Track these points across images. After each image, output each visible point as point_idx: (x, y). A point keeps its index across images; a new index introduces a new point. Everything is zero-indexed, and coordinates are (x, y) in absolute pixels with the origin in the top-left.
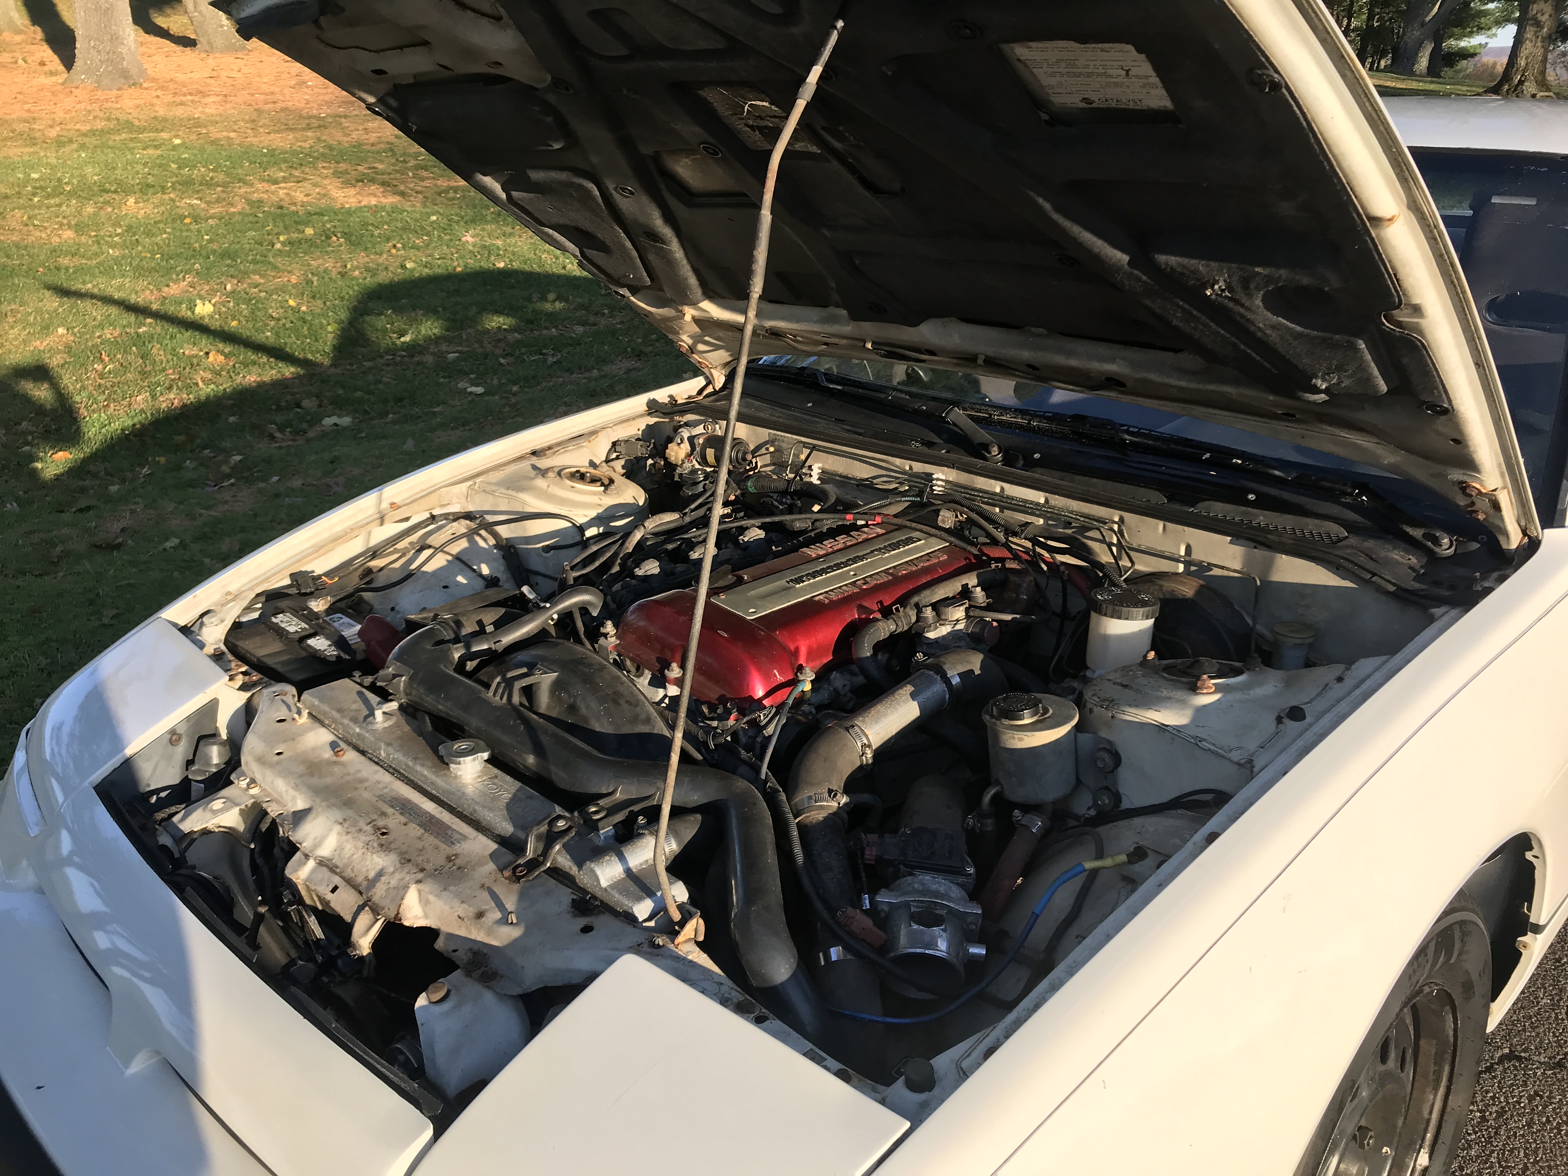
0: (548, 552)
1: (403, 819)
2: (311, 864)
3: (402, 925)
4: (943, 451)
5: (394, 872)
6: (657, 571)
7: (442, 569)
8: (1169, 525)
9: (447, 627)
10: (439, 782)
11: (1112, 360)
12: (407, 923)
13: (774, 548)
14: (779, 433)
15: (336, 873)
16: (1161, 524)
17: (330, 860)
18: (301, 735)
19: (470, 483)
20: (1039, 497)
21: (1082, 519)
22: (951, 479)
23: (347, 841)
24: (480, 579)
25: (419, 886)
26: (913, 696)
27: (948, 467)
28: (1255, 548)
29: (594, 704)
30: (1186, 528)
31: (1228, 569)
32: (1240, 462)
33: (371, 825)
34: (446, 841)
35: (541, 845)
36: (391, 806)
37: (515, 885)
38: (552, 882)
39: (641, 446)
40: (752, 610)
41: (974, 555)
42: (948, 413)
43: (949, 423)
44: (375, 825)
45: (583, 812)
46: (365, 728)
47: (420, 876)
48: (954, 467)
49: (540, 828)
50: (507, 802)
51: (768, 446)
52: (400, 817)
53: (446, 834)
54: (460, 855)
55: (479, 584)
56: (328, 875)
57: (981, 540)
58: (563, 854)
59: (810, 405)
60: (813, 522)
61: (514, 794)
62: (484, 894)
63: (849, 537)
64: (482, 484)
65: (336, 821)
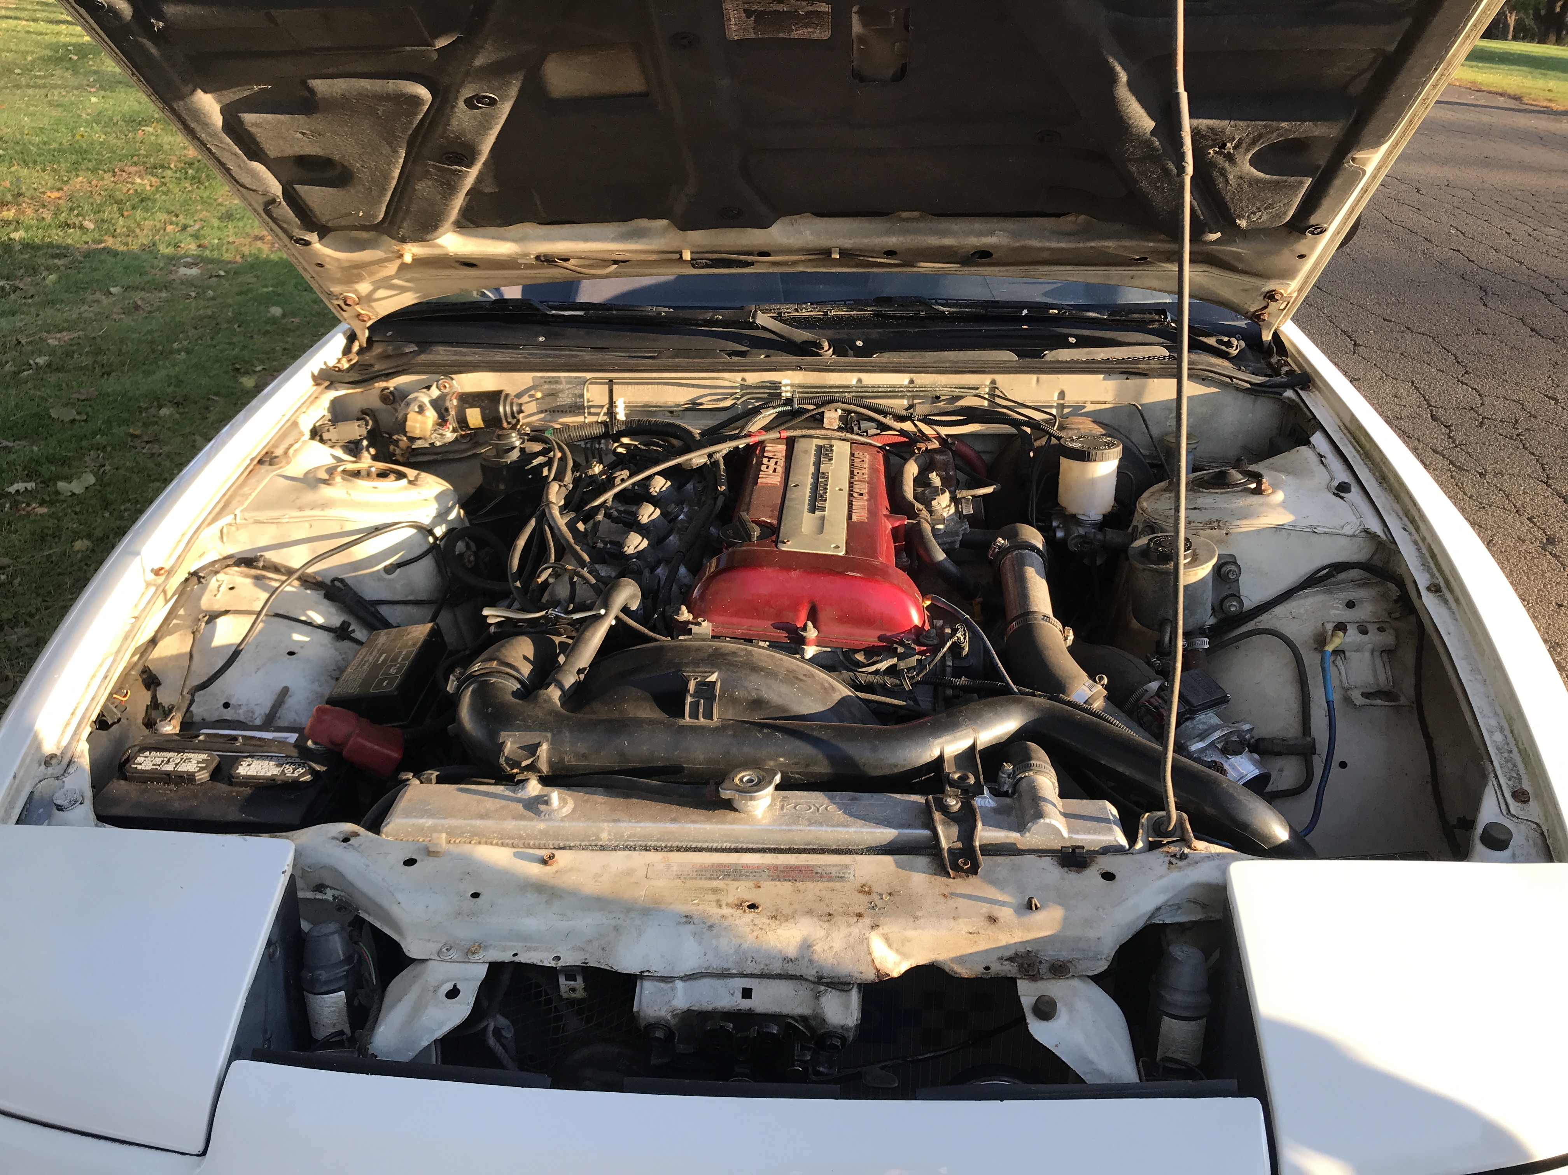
0: (393, 573)
2: (680, 984)
3: (892, 979)
4: (762, 357)
5: (827, 935)
8: (1043, 377)
10: (741, 827)
12: (895, 974)
15: (732, 976)
16: (1034, 377)
17: (707, 968)
19: (229, 517)
20: (902, 379)
23: (717, 936)
25: (881, 930)
27: (792, 370)
28: (1127, 378)
30: (1060, 376)
31: (1100, 403)
32: (1056, 311)
33: (724, 906)
34: (830, 879)
35: (955, 830)
36: (710, 879)
37: (973, 879)
38: (999, 859)
39: (359, 426)
40: (833, 546)
41: (879, 447)
42: (754, 317)
43: (757, 327)
44: (727, 905)
45: (952, 783)
46: (551, 820)
47: (867, 921)
48: (801, 369)
49: (937, 816)
50: (845, 813)
51: (533, 392)
52: (736, 884)
53: (817, 873)
54: (869, 883)
55: (324, 637)
56: (718, 983)
57: (871, 432)
58: (987, 828)
59: (541, 339)
60: (710, 456)
61: (834, 804)
62: (961, 901)
63: (770, 458)
64: (247, 515)
65: (679, 924)
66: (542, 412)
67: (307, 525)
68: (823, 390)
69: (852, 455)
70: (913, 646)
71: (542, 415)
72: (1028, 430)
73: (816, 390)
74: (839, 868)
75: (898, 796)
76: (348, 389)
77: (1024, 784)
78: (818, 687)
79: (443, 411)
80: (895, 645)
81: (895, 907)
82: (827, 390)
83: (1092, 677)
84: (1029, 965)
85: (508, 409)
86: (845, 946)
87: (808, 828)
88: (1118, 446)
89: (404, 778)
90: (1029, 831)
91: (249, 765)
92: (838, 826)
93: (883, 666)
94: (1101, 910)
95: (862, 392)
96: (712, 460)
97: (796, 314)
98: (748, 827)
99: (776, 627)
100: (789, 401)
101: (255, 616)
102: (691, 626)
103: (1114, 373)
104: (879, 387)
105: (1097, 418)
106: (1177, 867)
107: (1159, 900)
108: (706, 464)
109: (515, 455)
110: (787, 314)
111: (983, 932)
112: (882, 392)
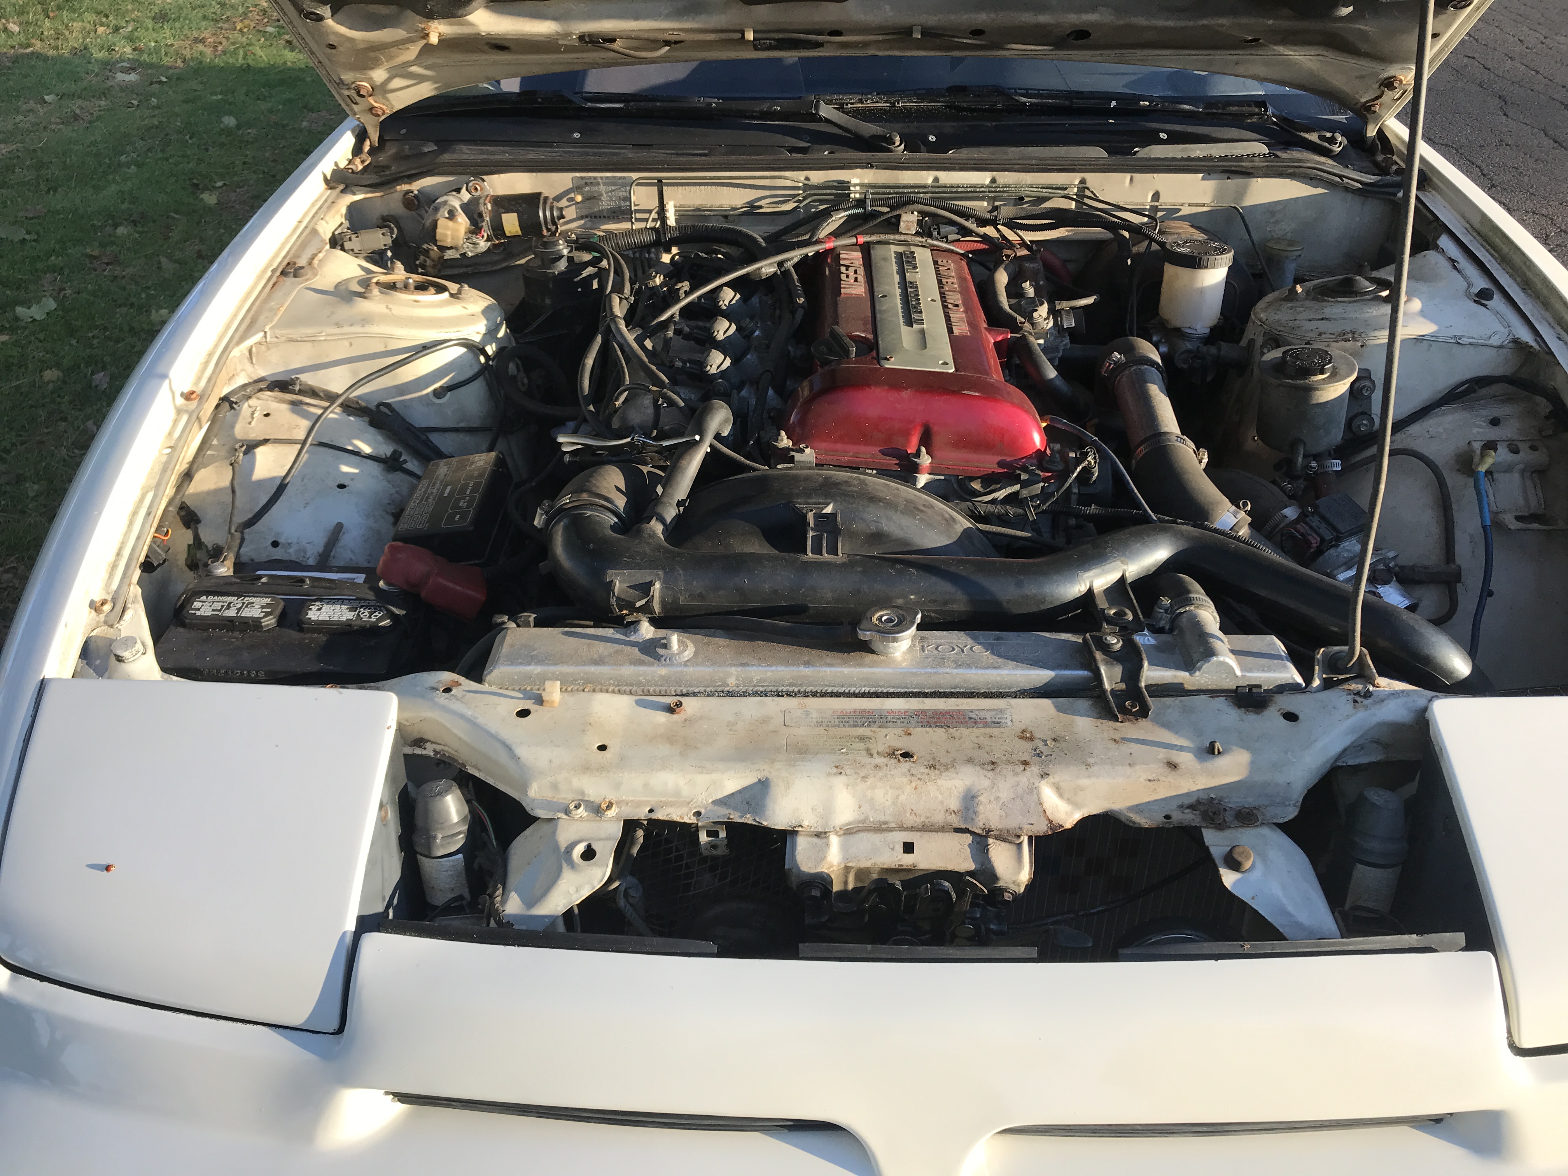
0: (443, 397)
2: (834, 841)
3: (1061, 829)
4: (826, 153)
5: (991, 785)
8: (1137, 176)
9: (598, 508)
10: (880, 670)
12: (1068, 825)
14: (591, 174)
15: (891, 830)
16: (1128, 177)
17: (863, 821)
18: (589, 715)
20: (983, 178)
22: (866, 181)
23: (872, 788)
24: (371, 461)
25: (1051, 779)
28: (1229, 178)
29: (905, 521)
32: (1147, 103)
33: (875, 755)
34: (986, 725)
35: (1118, 670)
36: (855, 726)
37: (1143, 722)
38: (1168, 700)
39: (383, 234)
40: (941, 362)
41: (961, 254)
42: (817, 108)
43: (820, 119)
44: (878, 753)
45: (1110, 621)
46: (672, 664)
47: (1034, 769)
48: (872, 167)
49: (1099, 655)
50: (993, 653)
51: (572, 195)
52: (884, 731)
53: (970, 718)
54: (1030, 729)
55: (374, 468)
56: (876, 838)
57: (951, 237)
58: (1153, 668)
59: (576, 135)
60: (780, 264)
61: (979, 644)
62: (1134, 747)
63: (847, 267)
64: (278, 332)
65: (829, 774)
66: (582, 218)
67: (346, 343)
68: (896, 190)
69: (935, 263)
70: (1037, 472)
71: (582, 222)
72: (1126, 234)
73: (888, 190)
74: (993, 713)
75: (1047, 635)
76: (366, 193)
77: (1184, 620)
78: (940, 518)
79: (476, 216)
80: (1018, 472)
81: (1062, 754)
82: (901, 190)
83: (1235, 502)
84: (1214, 813)
85: (548, 214)
86: (1012, 796)
87: (956, 671)
88: (1229, 251)
89: (499, 621)
90: (1199, 669)
91: (320, 609)
92: (988, 668)
93: (1001, 494)
94: (1289, 753)
95: (938, 193)
96: (783, 269)
97: (860, 105)
98: (890, 671)
99: (884, 453)
100: (861, 203)
101: (299, 446)
102: (792, 453)
103: (1215, 172)
104: (959, 187)
105: (1194, 220)
106: (1364, 706)
107: (1347, 741)
108: (776, 273)
109: (562, 265)
110: (849, 106)
111: (1164, 779)
112: (961, 192)
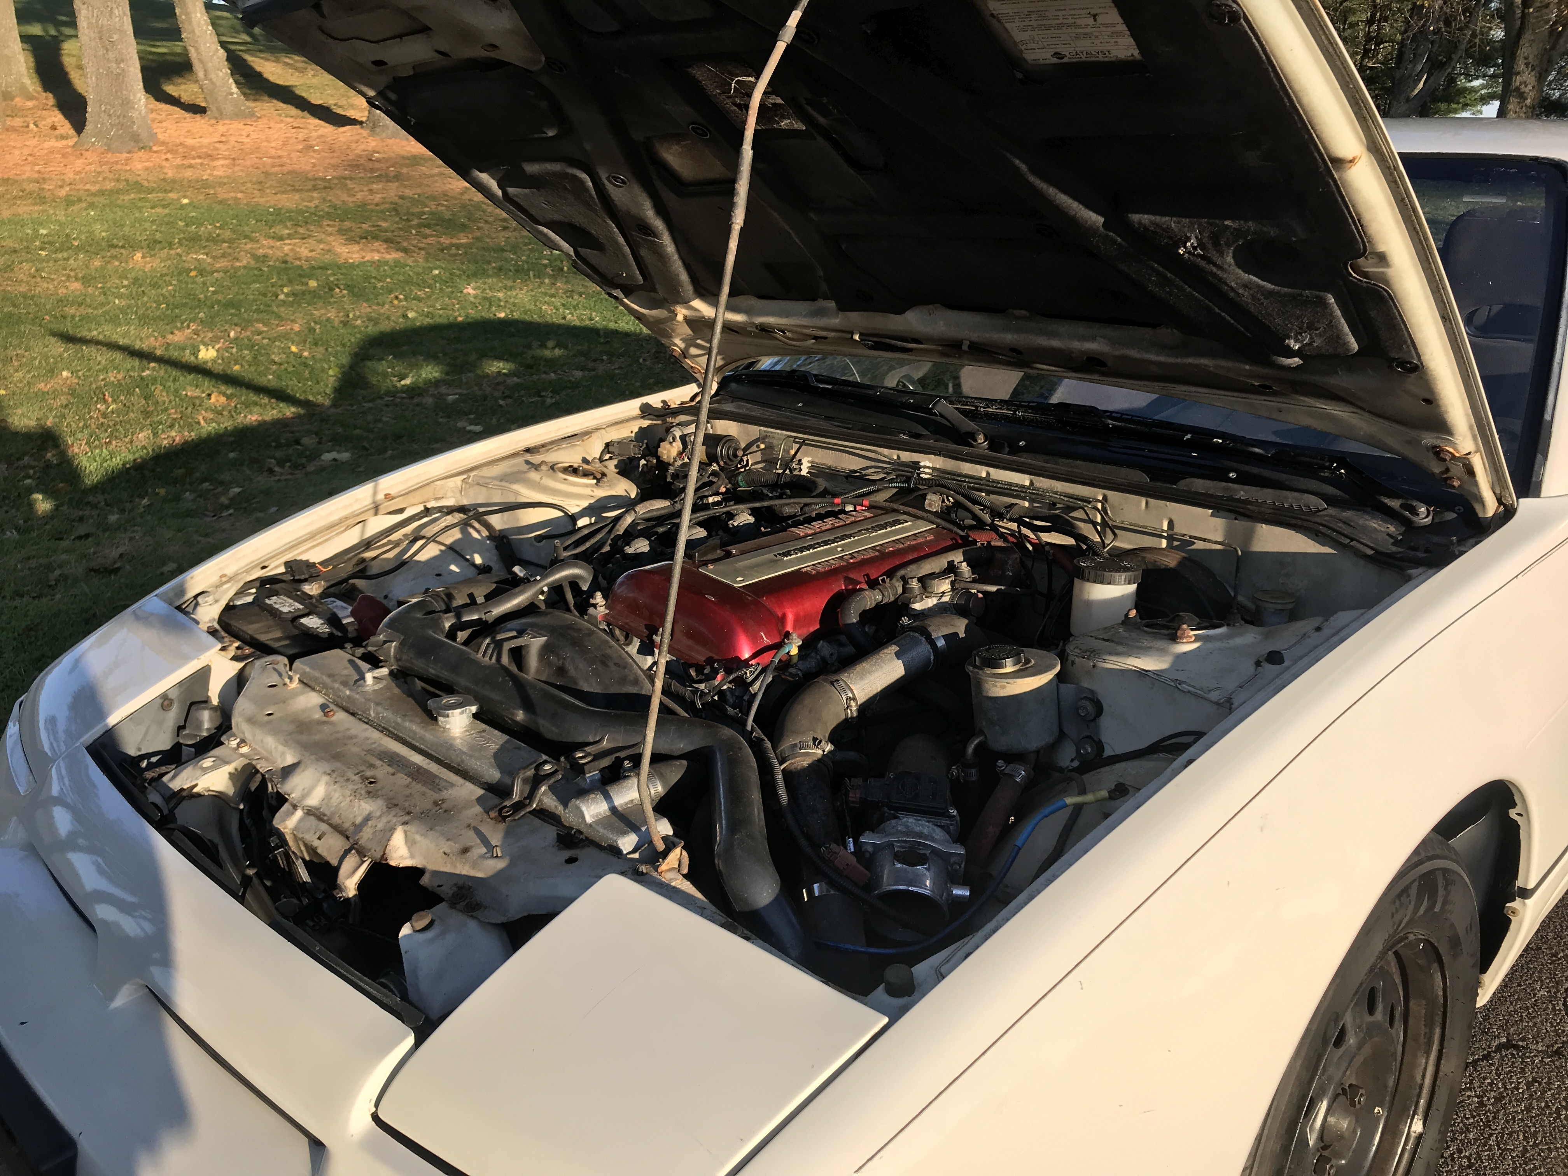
0: (540, 542)
1: (391, 770)
3: (388, 865)
4: (930, 441)
5: (380, 816)
6: (646, 549)
7: (435, 558)
8: (1151, 501)
9: (439, 599)
10: (428, 736)
11: (1093, 339)
12: (393, 863)
13: (762, 529)
14: (769, 430)
15: (323, 821)
16: (1143, 501)
17: (317, 809)
18: (292, 698)
19: (465, 476)
20: (1025, 480)
21: (1066, 499)
22: (937, 466)
23: (335, 791)
24: (473, 568)
25: (406, 827)
26: (898, 655)
27: (935, 454)
28: (1236, 519)
29: (582, 665)
30: (1168, 503)
31: (1210, 541)
32: (1220, 441)
33: (361, 776)
35: (528, 788)
37: (496, 822)
38: (539, 822)
40: (740, 579)
42: (935, 404)
43: (937, 414)
46: (354, 690)
48: (941, 455)
50: (495, 752)
51: (759, 443)
54: (447, 800)
55: (472, 573)
57: (967, 522)
58: (546, 793)
59: (800, 404)
61: (501, 745)
62: (470, 832)
64: (476, 478)
65: (325, 773)
66: (764, 461)
72: (1084, 547)
73: (950, 477)
79: (686, 444)
84: (461, 896)
85: (724, 451)
98: (432, 738)
103: (1223, 510)
111: (453, 857)
112: (1000, 488)
